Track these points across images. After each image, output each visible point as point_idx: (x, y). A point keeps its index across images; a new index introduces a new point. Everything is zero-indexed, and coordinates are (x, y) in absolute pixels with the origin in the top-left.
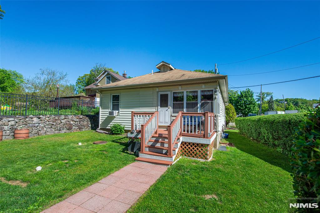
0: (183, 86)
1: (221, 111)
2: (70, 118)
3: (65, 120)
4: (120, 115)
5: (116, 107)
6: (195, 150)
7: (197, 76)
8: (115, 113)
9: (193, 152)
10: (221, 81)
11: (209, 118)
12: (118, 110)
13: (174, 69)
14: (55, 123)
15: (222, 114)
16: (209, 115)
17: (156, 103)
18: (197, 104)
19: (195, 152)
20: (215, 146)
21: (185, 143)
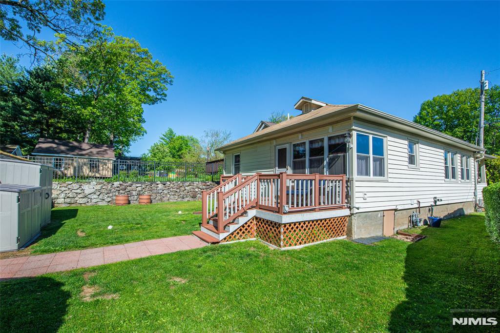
0: (304, 133)
2: (195, 185)
3: (190, 187)
6: (269, 231)
9: (267, 234)
13: (324, 105)
14: (178, 190)
17: (273, 162)
18: (322, 160)
20: (349, 233)
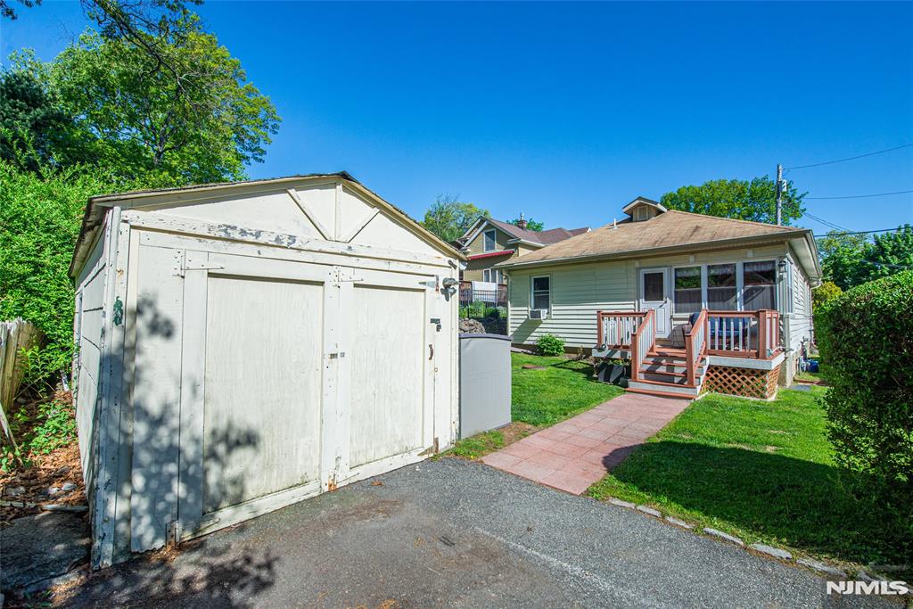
0: (699, 255)
1: (795, 306)
4: (553, 317)
5: (542, 301)
6: (738, 382)
7: (732, 231)
8: (544, 312)
9: (734, 385)
10: (795, 241)
11: (768, 321)
12: (547, 306)
13: (665, 210)
15: (801, 312)
16: (768, 315)
17: (634, 291)
18: (734, 292)
19: (737, 384)
20: (782, 381)
21: (716, 368)
